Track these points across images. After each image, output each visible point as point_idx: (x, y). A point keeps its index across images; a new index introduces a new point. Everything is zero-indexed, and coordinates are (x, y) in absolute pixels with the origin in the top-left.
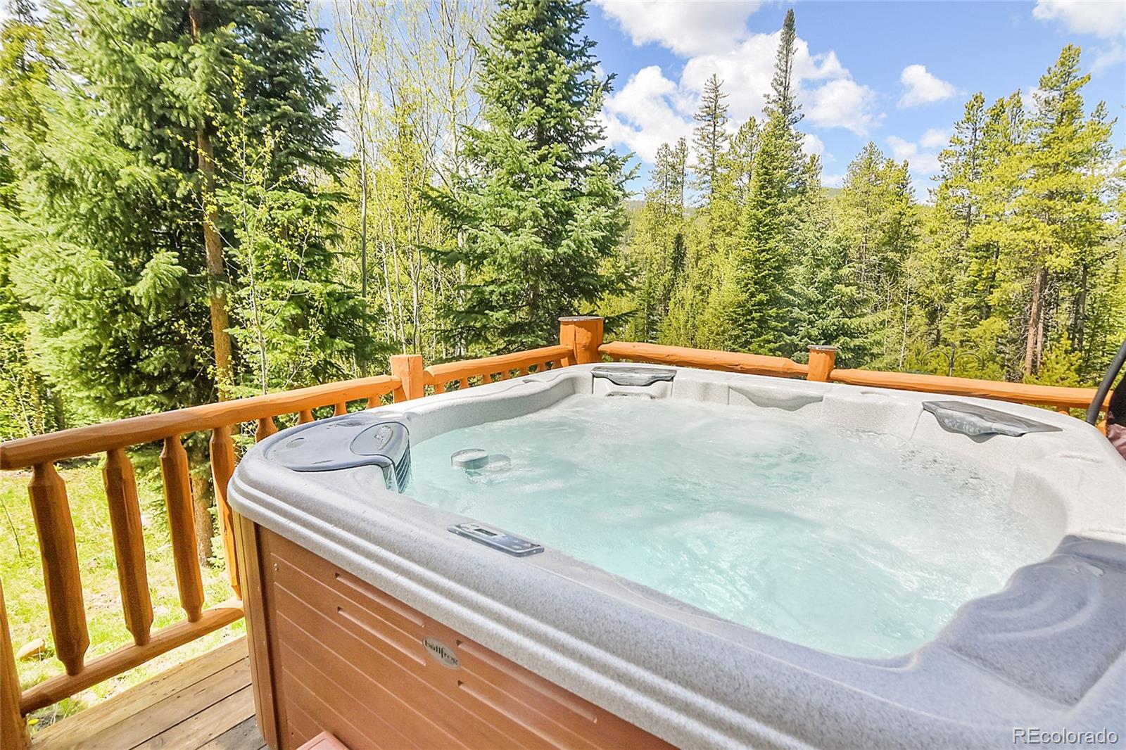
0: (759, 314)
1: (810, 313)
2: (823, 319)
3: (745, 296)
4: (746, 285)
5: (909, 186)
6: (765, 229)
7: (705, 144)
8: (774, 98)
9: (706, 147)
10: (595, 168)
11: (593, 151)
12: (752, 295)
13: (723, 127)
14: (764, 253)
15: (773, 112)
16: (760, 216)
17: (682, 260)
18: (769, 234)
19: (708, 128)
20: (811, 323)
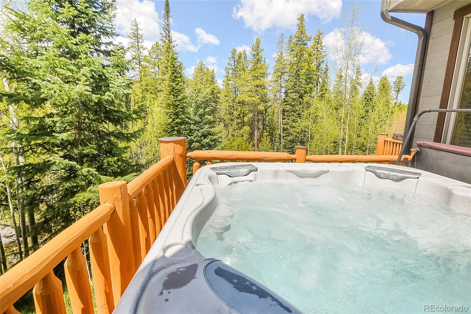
0: (177, 128)
1: (197, 127)
2: (202, 129)
3: (170, 120)
4: (170, 115)
5: (215, 79)
6: (176, 91)
7: (135, 50)
8: (165, 35)
9: (135, 51)
10: (116, 52)
11: (107, 42)
12: (174, 120)
13: (142, 43)
14: (177, 102)
15: (165, 41)
16: (173, 86)
17: (129, 103)
18: (177, 94)
19: (135, 43)
20: (198, 131)
